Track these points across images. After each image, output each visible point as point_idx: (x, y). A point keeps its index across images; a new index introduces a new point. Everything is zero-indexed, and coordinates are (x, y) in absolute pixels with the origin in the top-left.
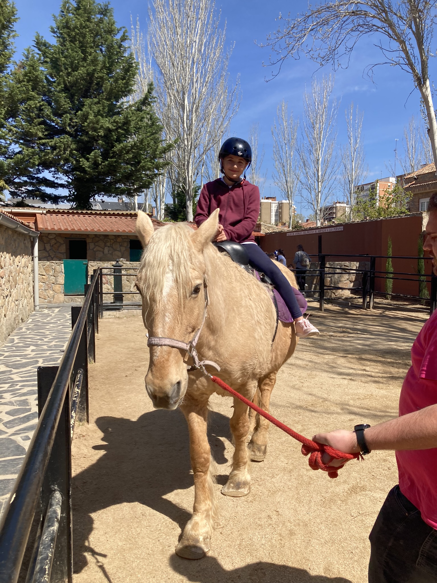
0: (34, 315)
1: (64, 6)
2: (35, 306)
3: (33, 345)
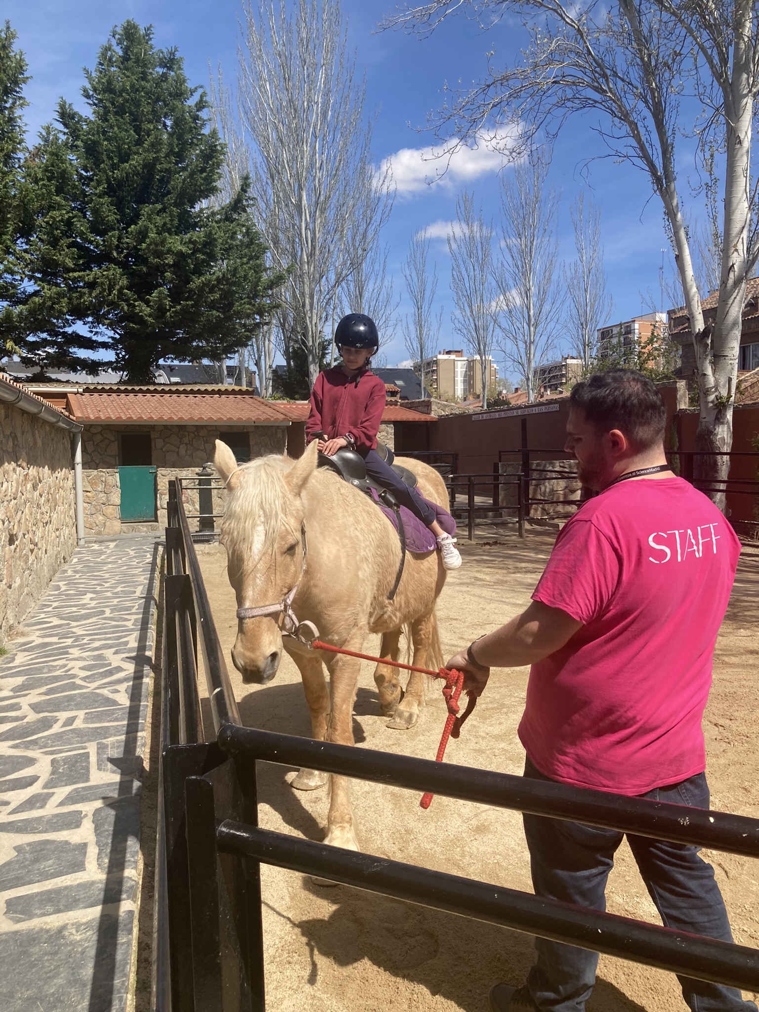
0: (79, 553)
1: (104, 55)
2: (78, 539)
3: (91, 592)
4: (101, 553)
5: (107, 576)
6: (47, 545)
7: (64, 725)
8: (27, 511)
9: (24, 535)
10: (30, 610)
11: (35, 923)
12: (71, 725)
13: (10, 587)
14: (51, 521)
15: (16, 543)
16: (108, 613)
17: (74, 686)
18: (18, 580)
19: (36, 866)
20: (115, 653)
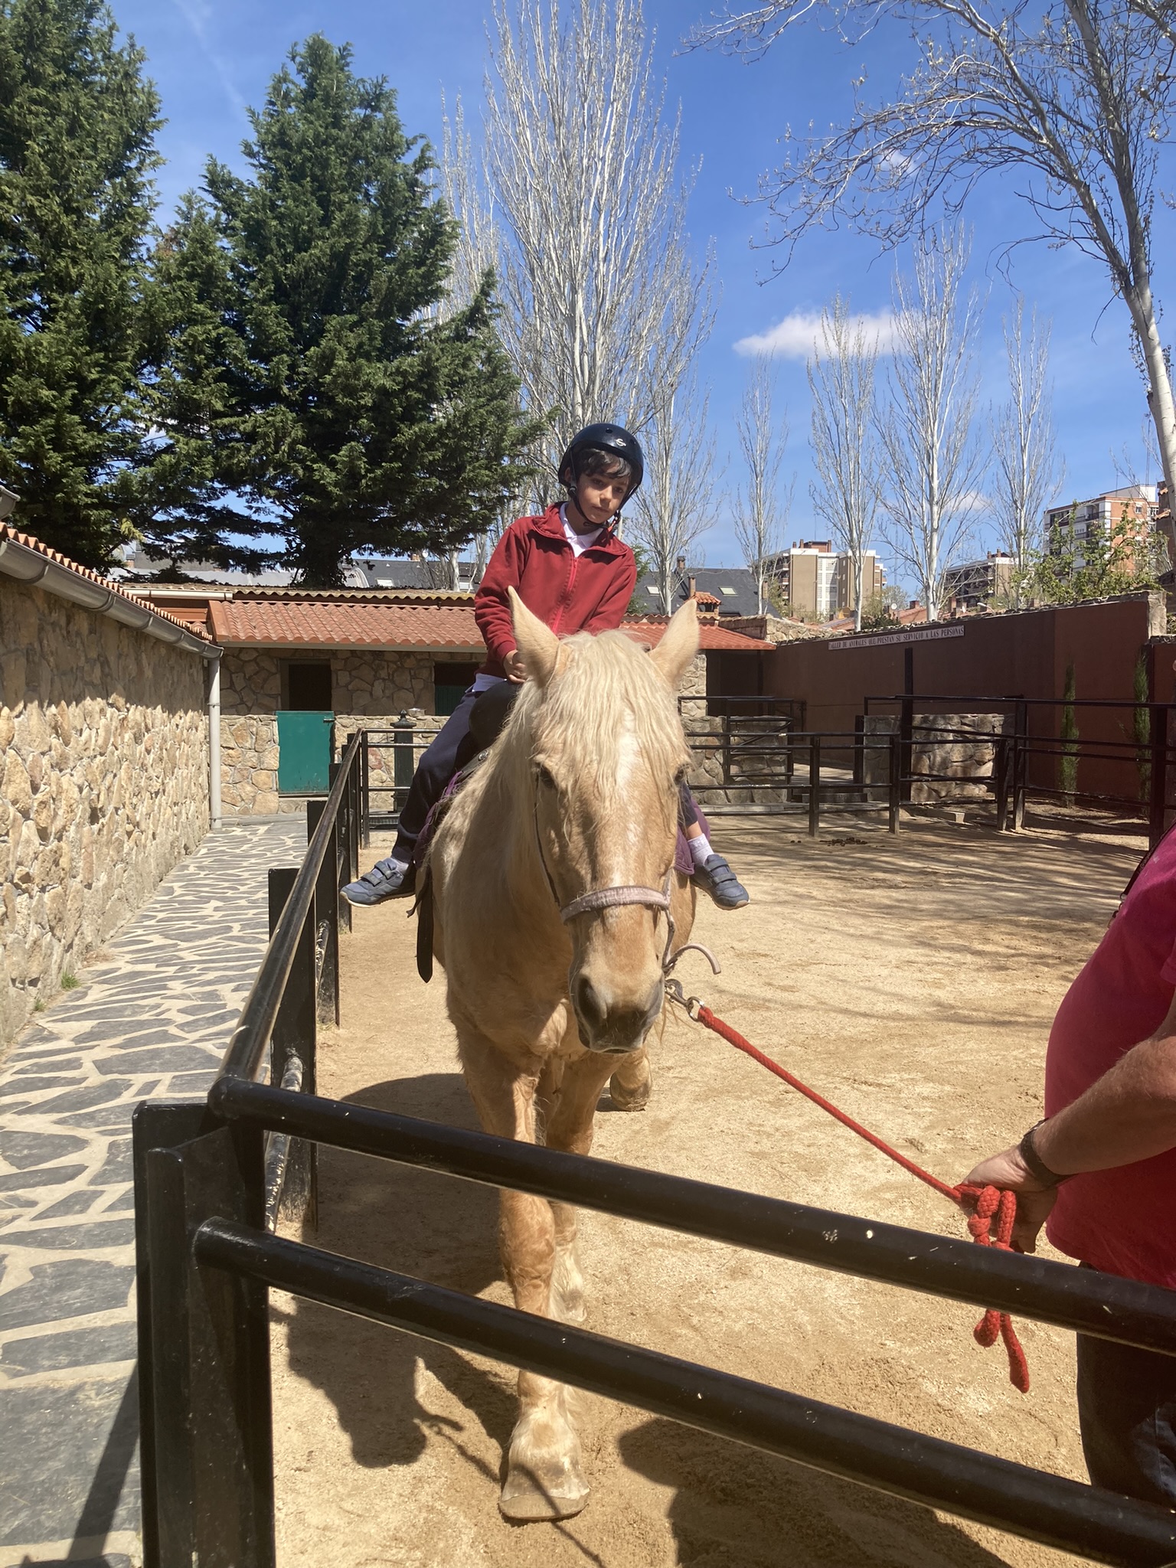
0: (211, 840)
1: (276, 89)
2: (212, 819)
3: (218, 899)
4: (244, 840)
5: (246, 875)
6: (156, 826)
7: (138, 1094)
8: (122, 774)
9: (117, 809)
10: (123, 922)
11: (39, 1379)
12: (149, 1093)
13: (89, 886)
14: (164, 791)
15: (101, 821)
16: (235, 933)
17: (165, 1037)
18: (103, 878)
19: (56, 1298)
20: (234, 990)
